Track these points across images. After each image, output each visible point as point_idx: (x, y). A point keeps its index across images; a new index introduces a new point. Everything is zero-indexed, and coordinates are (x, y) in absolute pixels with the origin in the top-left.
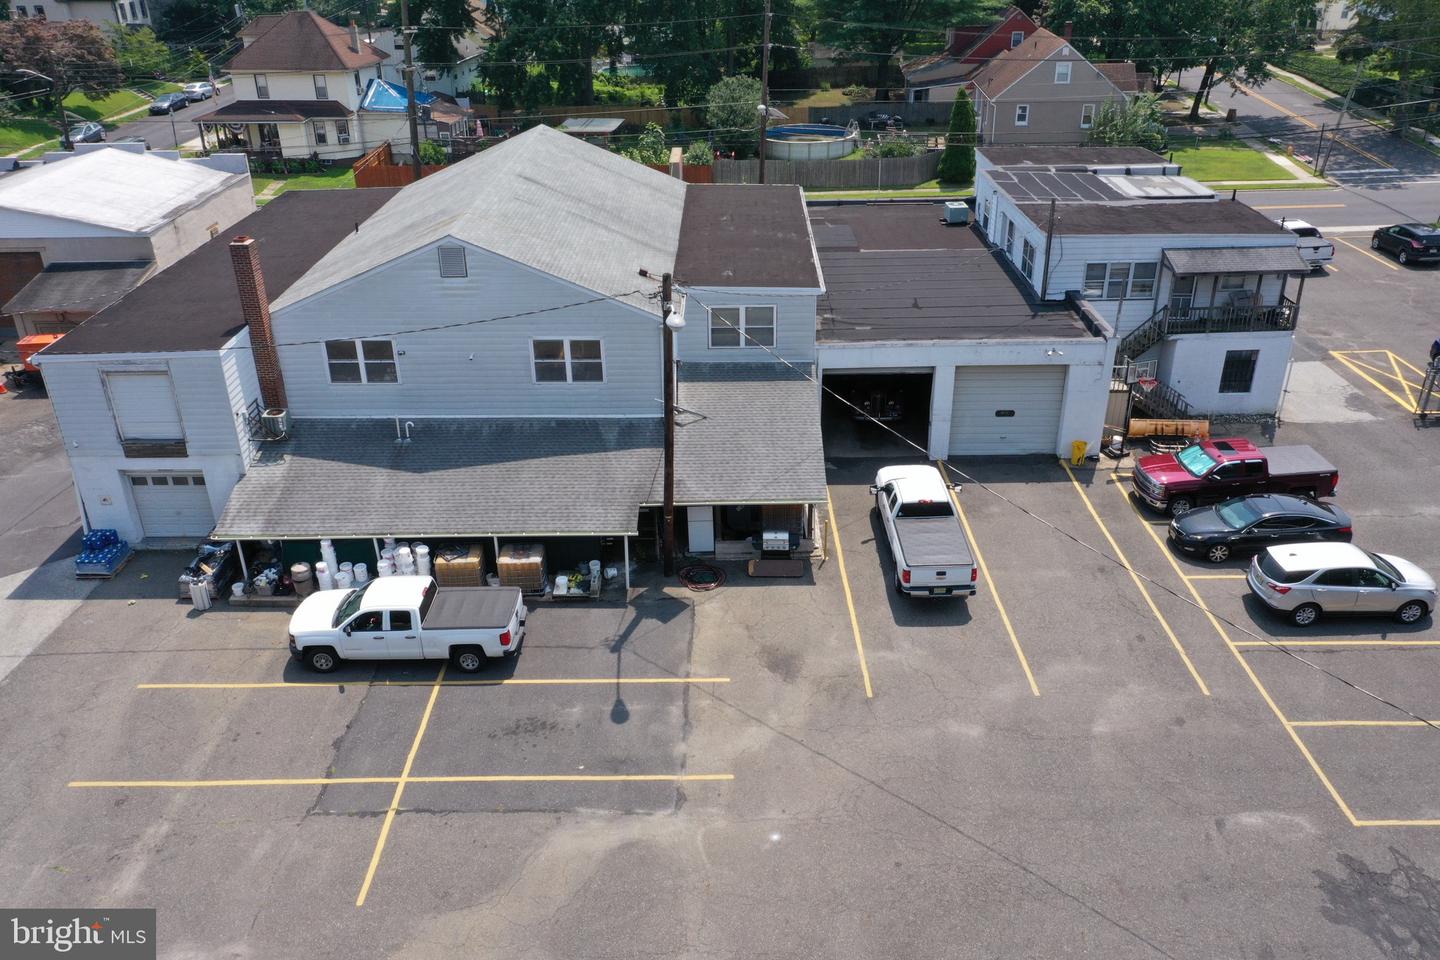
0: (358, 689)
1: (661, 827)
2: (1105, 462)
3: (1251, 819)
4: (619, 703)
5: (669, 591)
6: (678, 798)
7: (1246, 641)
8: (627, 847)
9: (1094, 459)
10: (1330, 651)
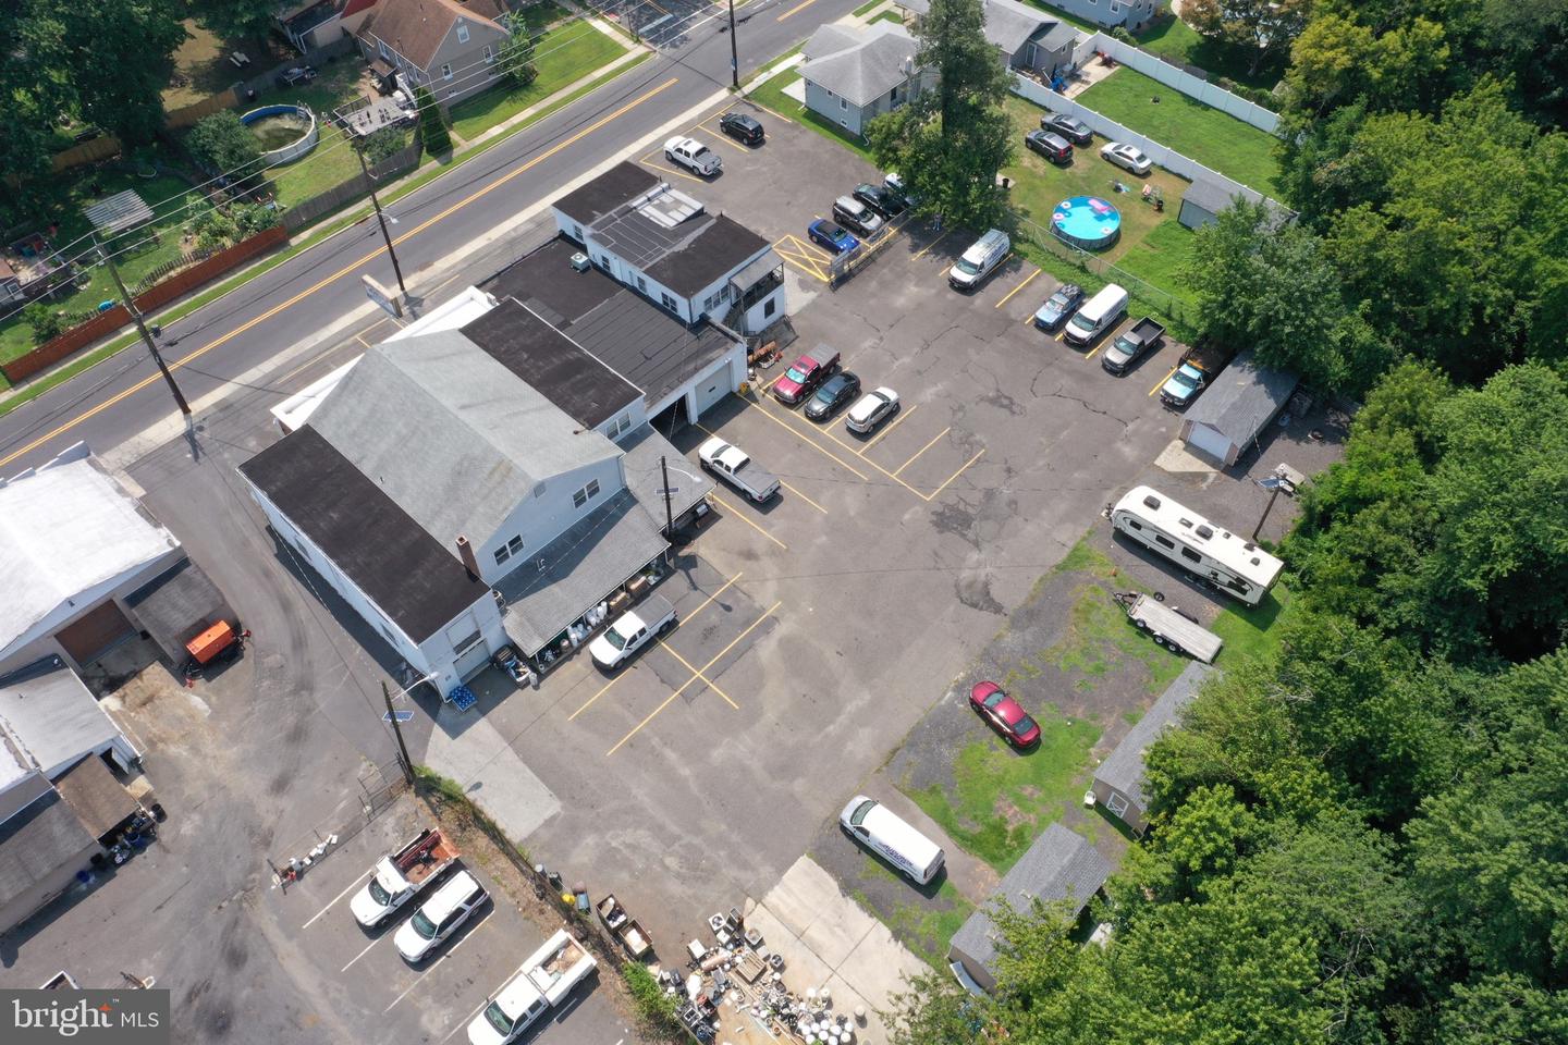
0: (639, 663)
2: (753, 385)
4: (722, 605)
5: (681, 554)
6: (774, 619)
7: (860, 450)
8: (780, 643)
9: (748, 387)
10: (884, 438)
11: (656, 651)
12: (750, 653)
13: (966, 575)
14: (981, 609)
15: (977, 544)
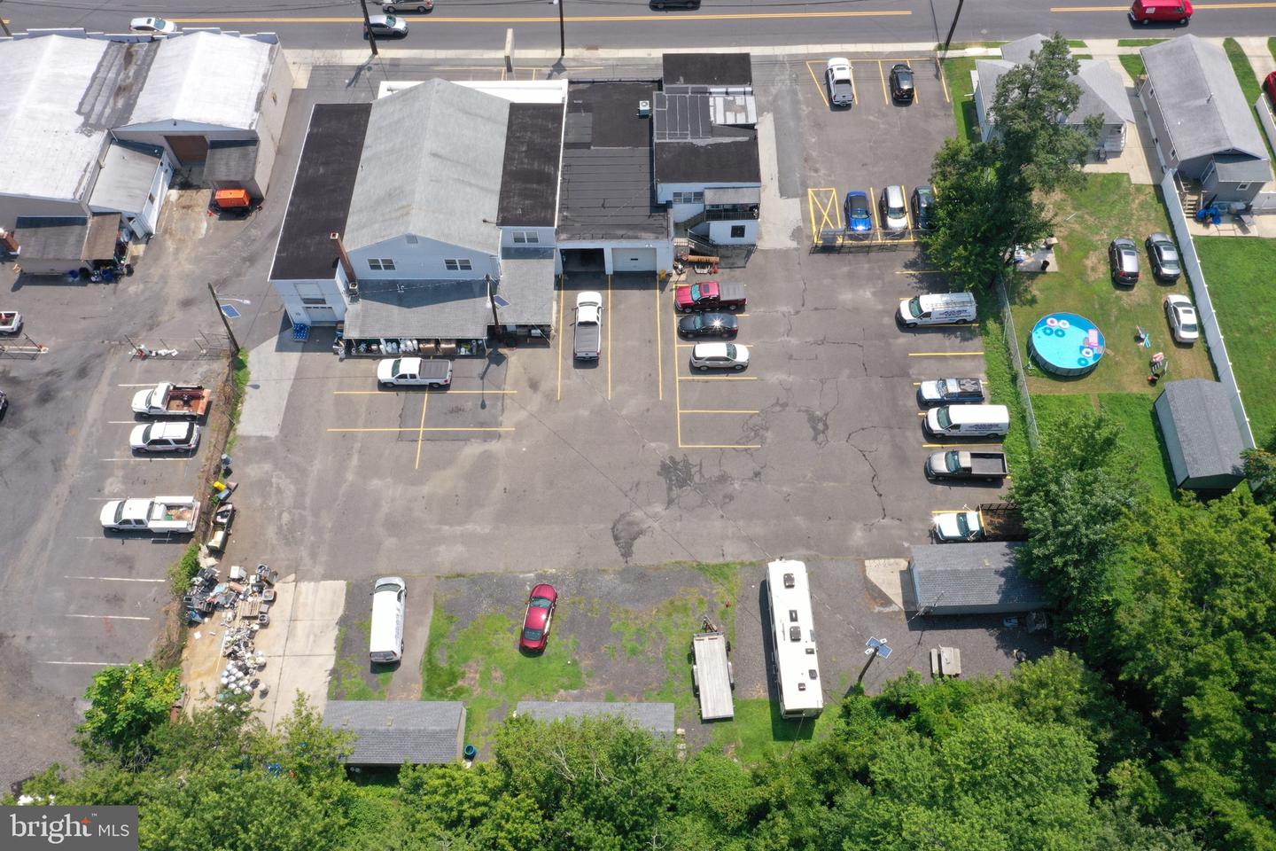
1: (494, 446)
2: (674, 277)
3: (653, 445)
4: (483, 401)
5: (499, 350)
6: (499, 436)
7: (681, 375)
8: (485, 451)
9: (669, 275)
11: (418, 395)
12: (462, 443)
13: (638, 514)
14: (617, 544)
15: (670, 502)
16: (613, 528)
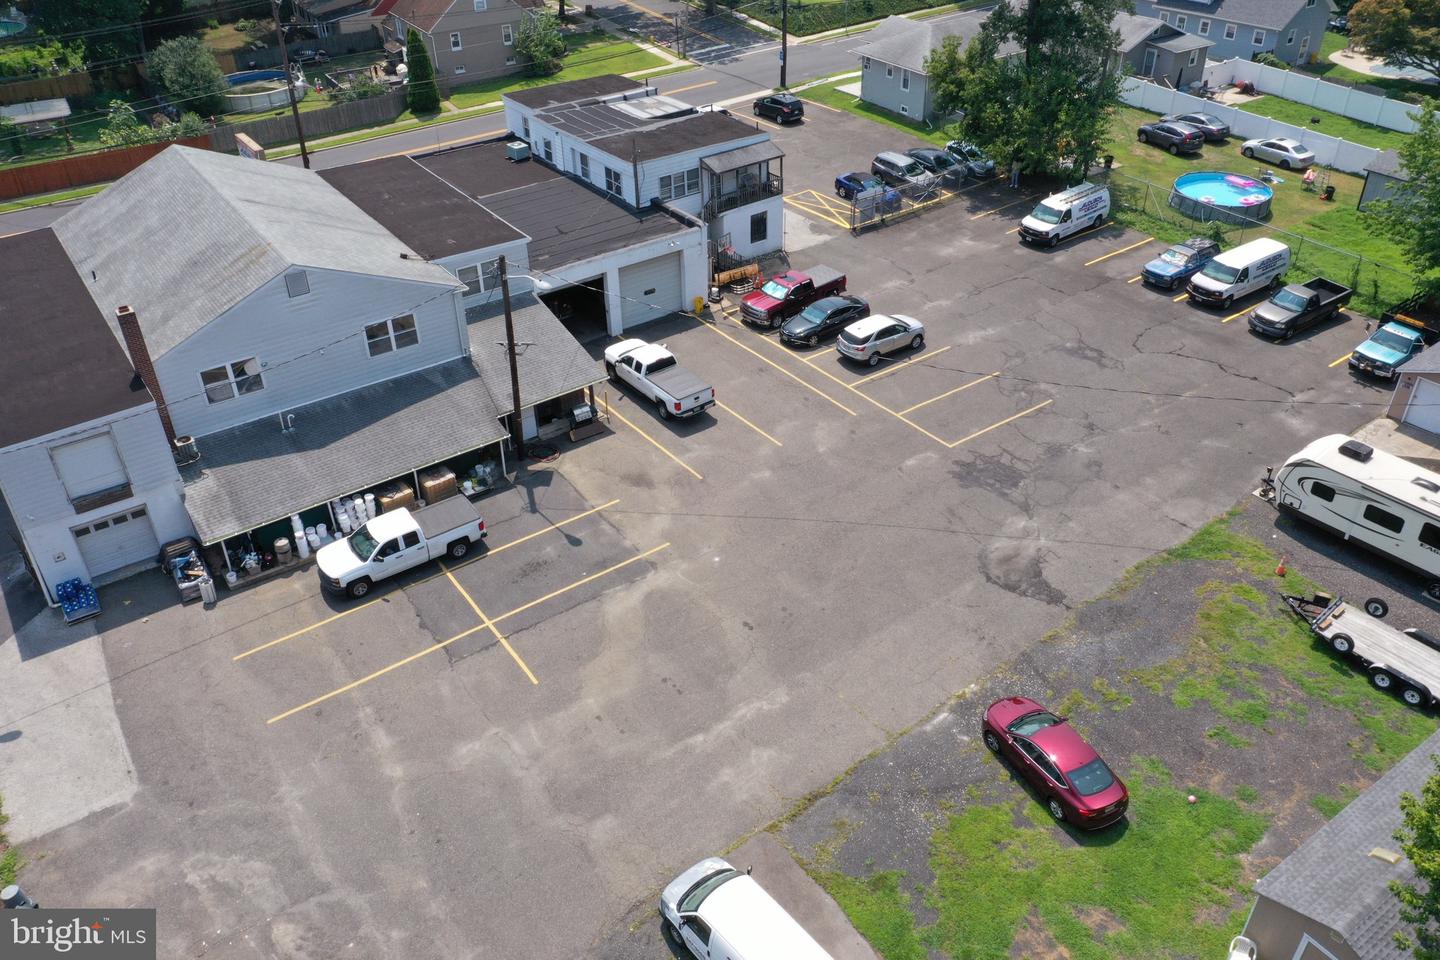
0: (397, 596)
1: (655, 580)
2: (714, 308)
3: (911, 462)
4: (568, 537)
5: (530, 468)
6: (650, 565)
7: (854, 383)
8: (649, 596)
9: (706, 307)
10: (893, 374)
11: (433, 583)
12: (590, 605)
13: (1000, 546)
14: (1024, 594)
15: (1025, 509)
16: (989, 579)
